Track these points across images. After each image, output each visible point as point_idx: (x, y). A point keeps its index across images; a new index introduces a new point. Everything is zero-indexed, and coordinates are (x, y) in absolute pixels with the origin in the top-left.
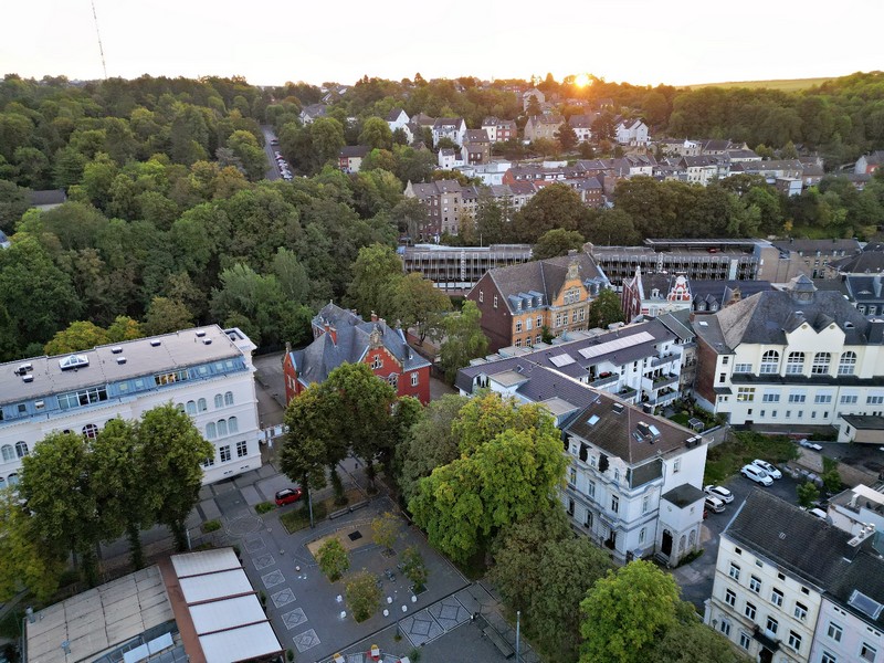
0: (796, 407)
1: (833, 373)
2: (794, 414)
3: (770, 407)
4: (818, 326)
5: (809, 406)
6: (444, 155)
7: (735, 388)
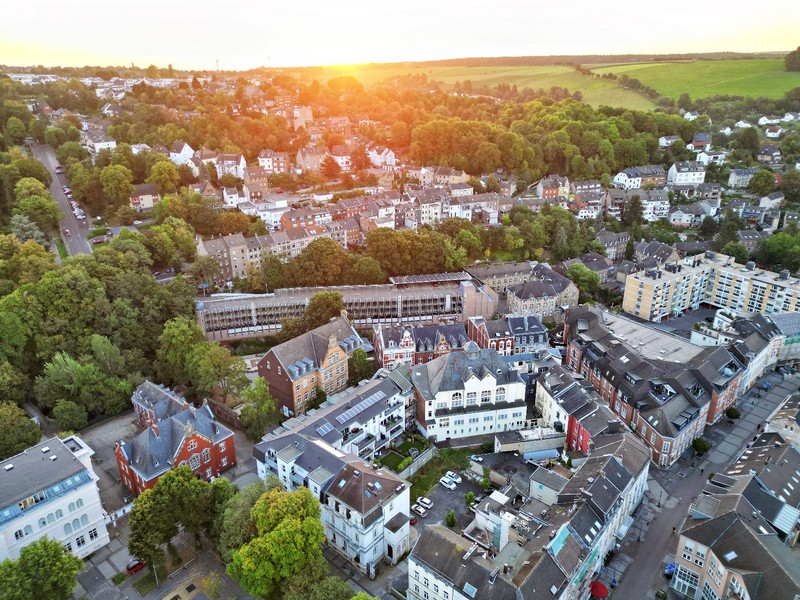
0: (473, 426)
1: (493, 401)
2: (473, 430)
3: (459, 428)
4: (481, 376)
5: (481, 423)
6: (228, 194)
7: (437, 420)
